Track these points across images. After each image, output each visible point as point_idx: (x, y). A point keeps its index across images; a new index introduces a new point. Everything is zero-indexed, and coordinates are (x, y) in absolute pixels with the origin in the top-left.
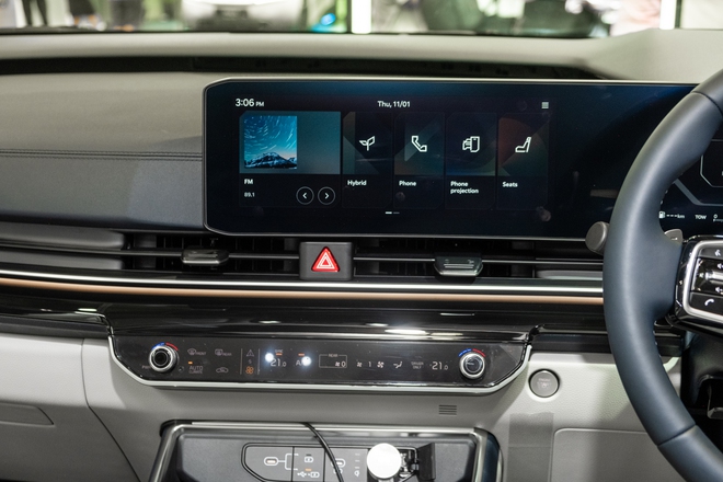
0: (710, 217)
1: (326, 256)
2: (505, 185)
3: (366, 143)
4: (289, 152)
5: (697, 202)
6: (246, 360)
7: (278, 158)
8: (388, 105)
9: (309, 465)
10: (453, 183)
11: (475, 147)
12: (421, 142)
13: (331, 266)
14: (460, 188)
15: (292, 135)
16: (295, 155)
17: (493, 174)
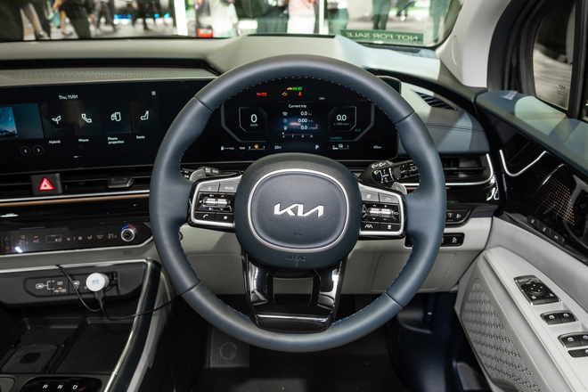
0: (247, 148)
1: (45, 182)
2: (138, 137)
3: (57, 120)
4: (11, 128)
5: (239, 140)
6: (5, 243)
7: (5, 131)
8: (65, 98)
9: (60, 286)
10: (109, 138)
11: (118, 118)
12: (87, 117)
13: (49, 187)
14: (113, 141)
15: (11, 118)
16: (15, 129)
17: (130, 132)
